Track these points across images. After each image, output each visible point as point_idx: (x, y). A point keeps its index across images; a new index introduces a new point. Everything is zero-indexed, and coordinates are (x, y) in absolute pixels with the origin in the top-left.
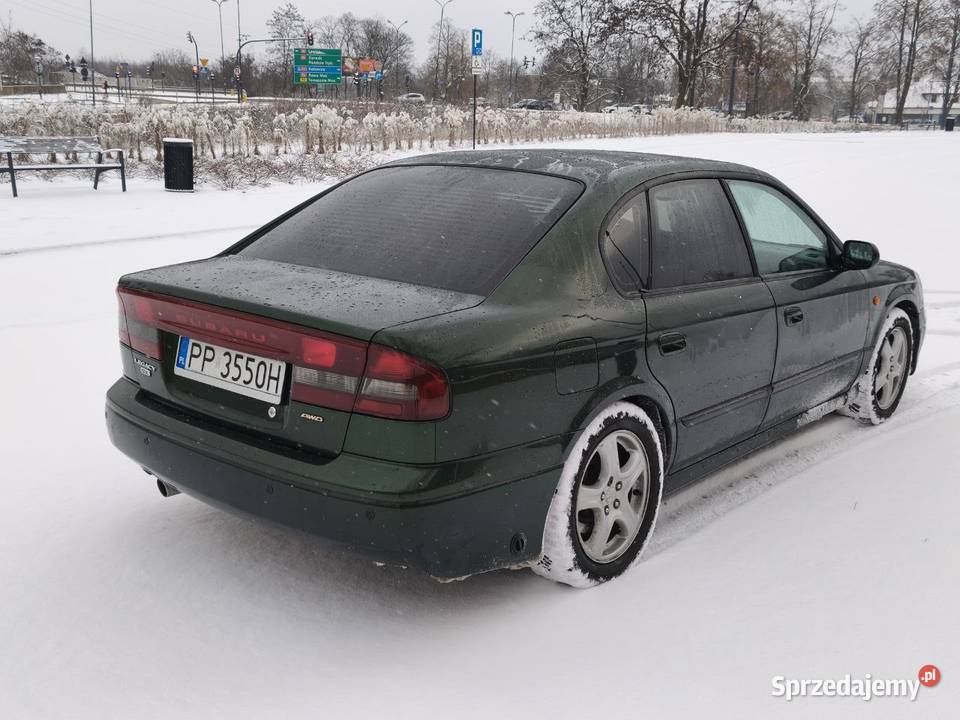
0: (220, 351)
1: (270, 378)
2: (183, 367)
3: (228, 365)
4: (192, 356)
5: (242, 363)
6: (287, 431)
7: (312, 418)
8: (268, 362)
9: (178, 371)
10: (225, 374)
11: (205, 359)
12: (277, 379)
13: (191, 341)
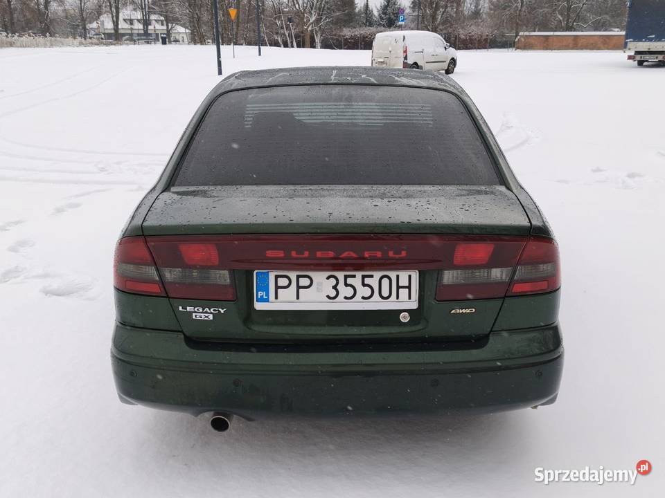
0: (319, 277)
1: (398, 287)
2: (267, 301)
3: (335, 287)
4: (277, 287)
5: (356, 282)
6: (434, 328)
7: (464, 311)
8: (393, 275)
9: (259, 306)
10: (332, 295)
11: (299, 287)
12: (409, 287)
13: (272, 275)
